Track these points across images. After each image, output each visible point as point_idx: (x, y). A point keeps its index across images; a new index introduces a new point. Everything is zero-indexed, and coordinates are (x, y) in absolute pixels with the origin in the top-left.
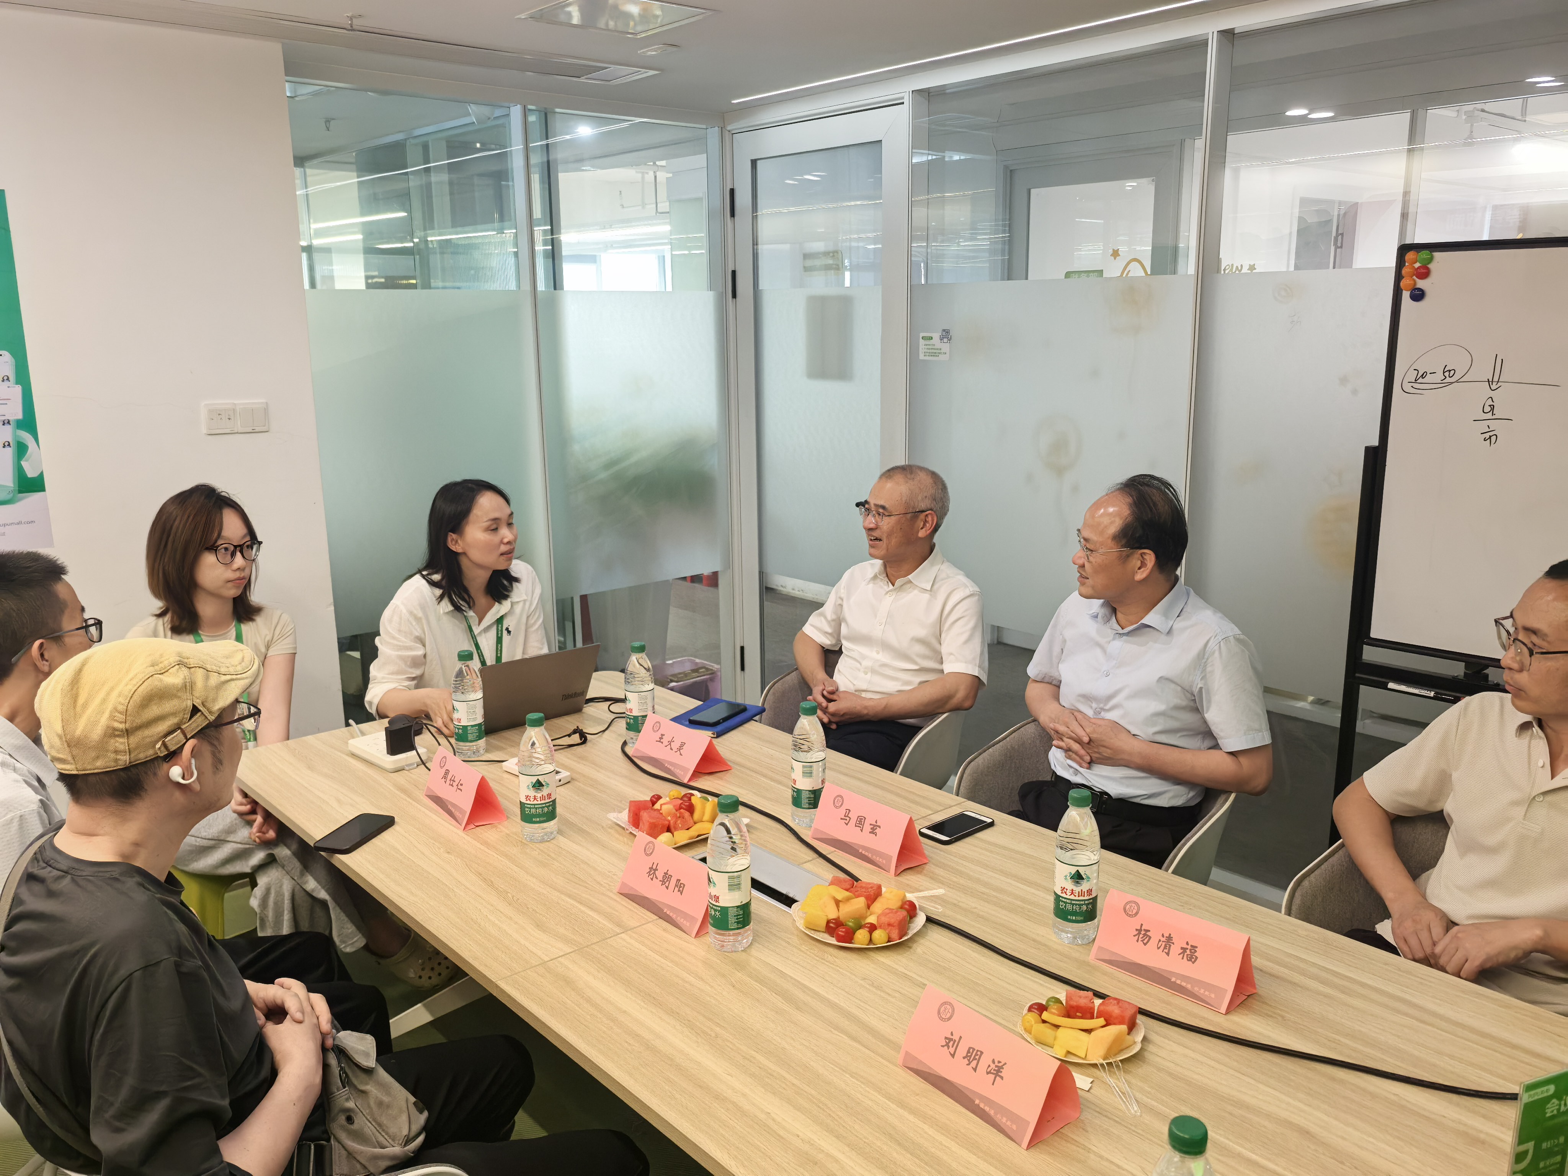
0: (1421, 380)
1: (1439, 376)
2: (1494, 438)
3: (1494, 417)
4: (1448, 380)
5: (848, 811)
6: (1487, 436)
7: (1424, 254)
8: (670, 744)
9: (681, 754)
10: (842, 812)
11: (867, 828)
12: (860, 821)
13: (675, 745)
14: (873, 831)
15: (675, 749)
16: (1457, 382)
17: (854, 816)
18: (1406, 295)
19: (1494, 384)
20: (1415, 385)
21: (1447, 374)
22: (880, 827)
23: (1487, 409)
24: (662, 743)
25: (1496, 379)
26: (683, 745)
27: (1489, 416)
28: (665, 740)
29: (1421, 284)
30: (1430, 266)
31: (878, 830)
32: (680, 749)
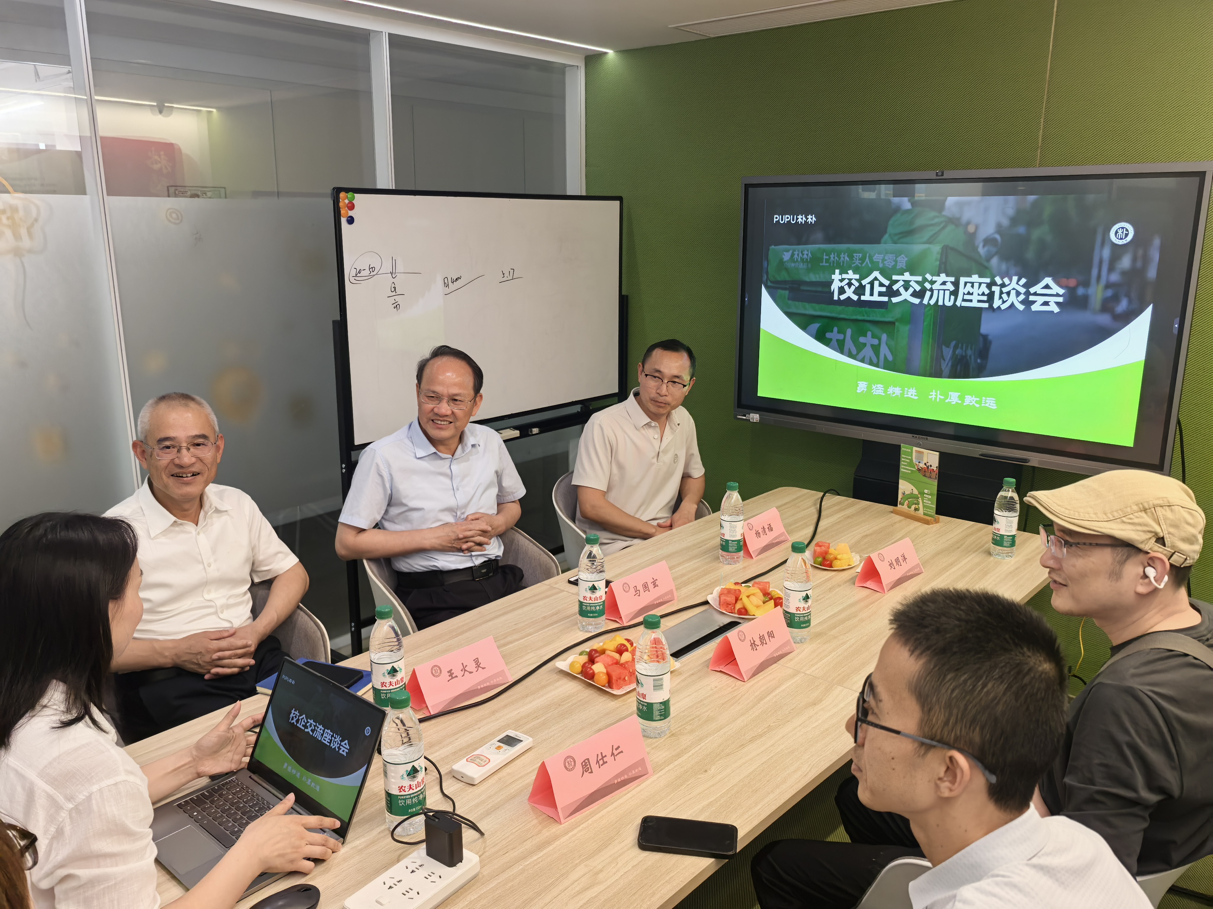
0: (359, 275)
1: (367, 272)
2: (398, 306)
3: (397, 294)
4: (372, 273)
5: (635, 588)
6: (395, 305)
7: (350, 195)
8: (465, 670)
9: (483, 668)
10: (632, 591)
11: (651, 586)
12: (645, 586)
13: (471, 667)
14: (655, 586)
15: (474, 670)
16: (376, 274)
17: (640, 588)
18: (344, 221)
19: (394, 274)
20: (357, 278)
21: (371, 270)
22: (656, 580)
23: (393, 290)
24: (456, 676)
25: (394, 272)
26: (477, 661)
27: (394, 293)
28: (457, 672)
29: (351, 213)
30: (354, 202)
31: (657, 583)
32: (479, 666)
